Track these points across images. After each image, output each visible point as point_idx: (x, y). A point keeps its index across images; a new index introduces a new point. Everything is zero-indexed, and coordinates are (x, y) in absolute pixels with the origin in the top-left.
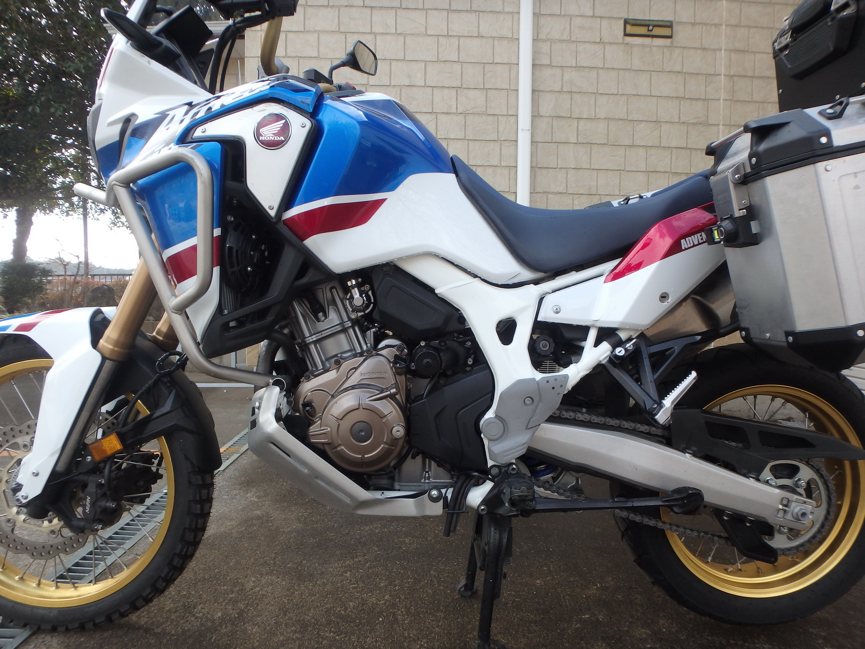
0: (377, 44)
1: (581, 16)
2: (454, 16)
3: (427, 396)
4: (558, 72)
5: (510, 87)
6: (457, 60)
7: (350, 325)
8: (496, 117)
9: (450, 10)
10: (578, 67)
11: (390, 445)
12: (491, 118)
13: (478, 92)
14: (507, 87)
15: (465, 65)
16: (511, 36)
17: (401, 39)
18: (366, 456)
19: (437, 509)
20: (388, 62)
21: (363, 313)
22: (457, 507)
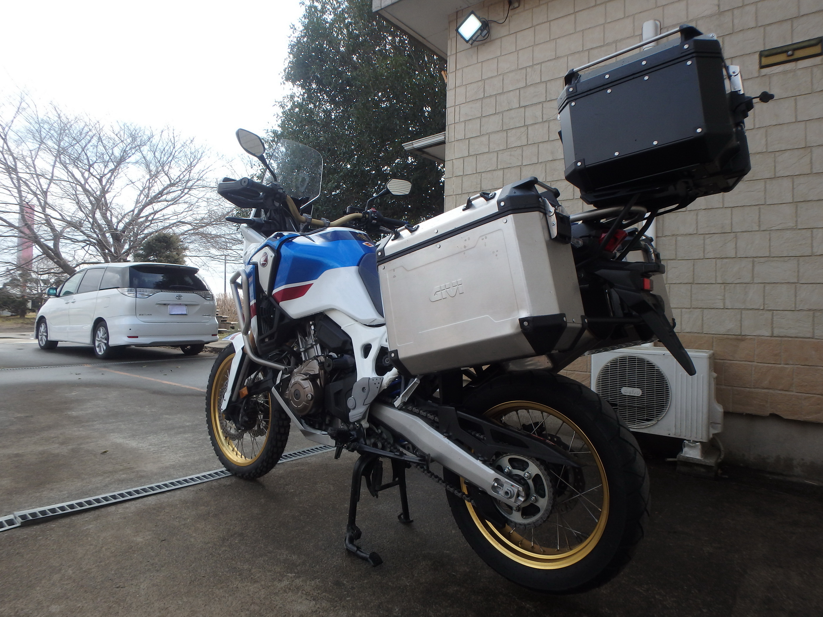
3: (333, 382)
7: (314, 344)
11: (306, 403)
18: (298, 407)
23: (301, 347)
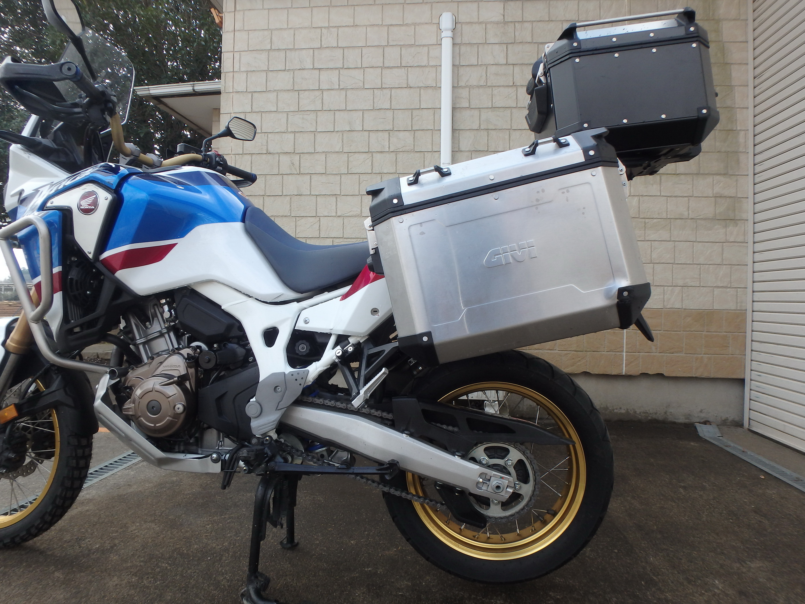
0: (324, 98)
1: (496, 65)
2: (386, 72)
3: (211, 384)
4: (476, 113)
5: (434, 127)
6: (389, 108)
7: (166, 331)
8: (422, 154)
9: (383, 68)
10: (493, 108)
11: (173, 418)
12: (418, 154)
13: (407, 133)
14: (432, 128)
15: (396, 111)
16: (435, 85)
17: (343, 92)
18: (157, 425)
19: (217, 468)
20: (333, 112)
21: (173, 323)
22: (231, 467)
23: (138, 337)
